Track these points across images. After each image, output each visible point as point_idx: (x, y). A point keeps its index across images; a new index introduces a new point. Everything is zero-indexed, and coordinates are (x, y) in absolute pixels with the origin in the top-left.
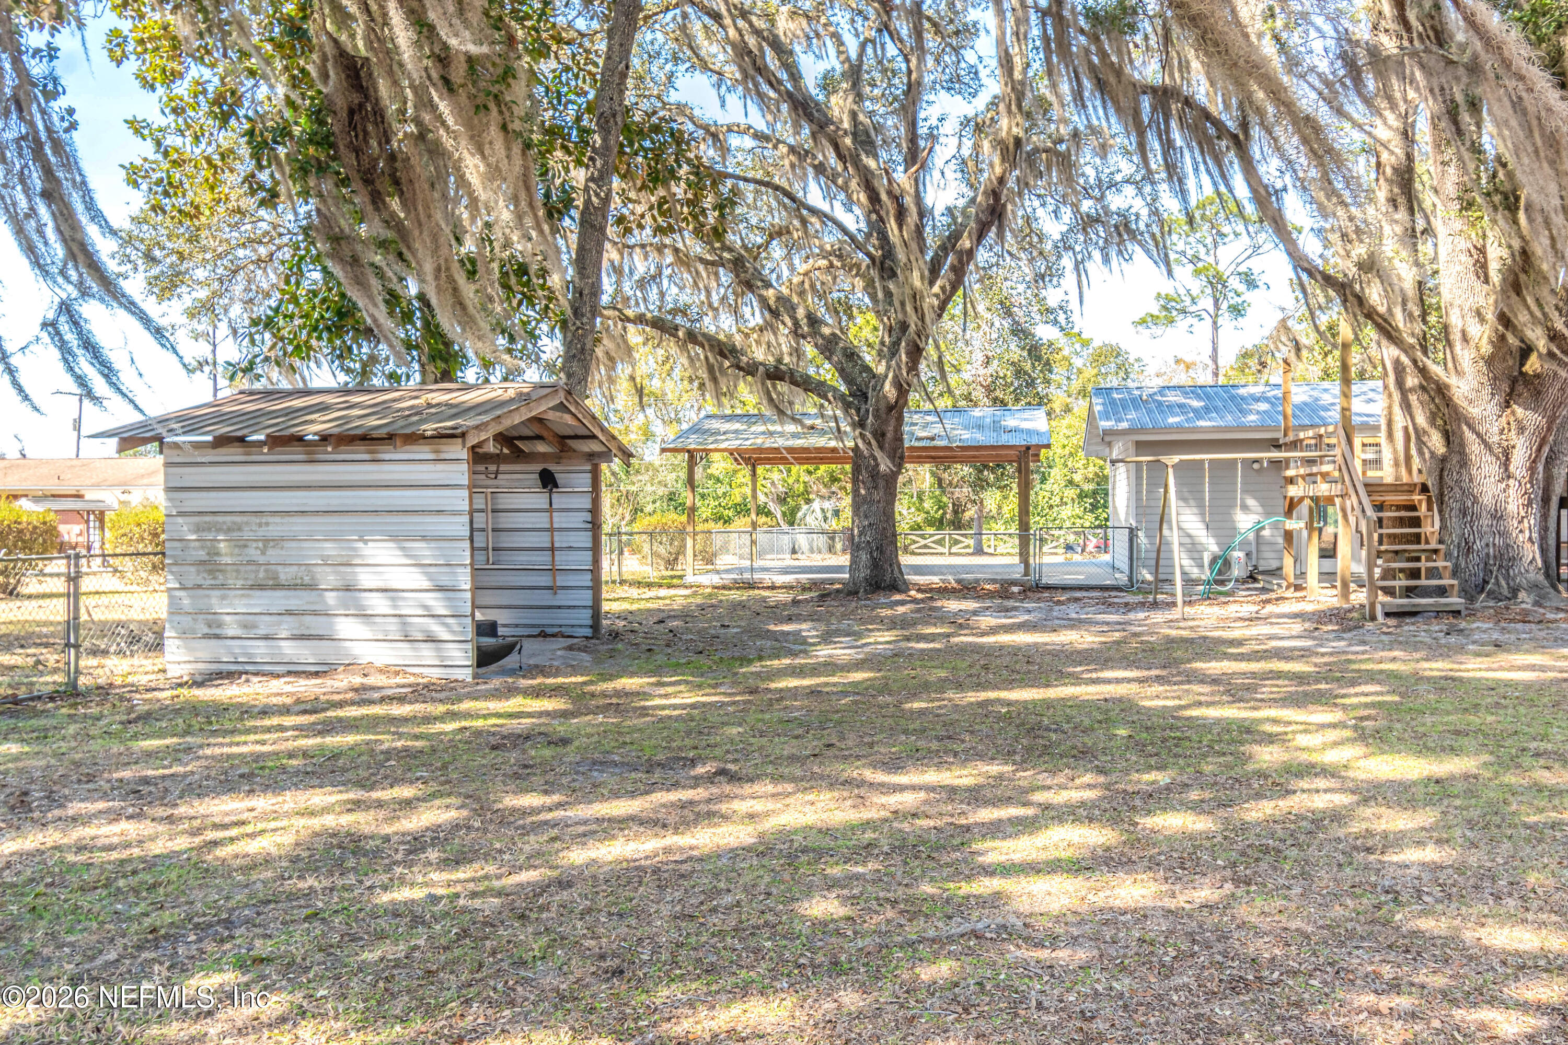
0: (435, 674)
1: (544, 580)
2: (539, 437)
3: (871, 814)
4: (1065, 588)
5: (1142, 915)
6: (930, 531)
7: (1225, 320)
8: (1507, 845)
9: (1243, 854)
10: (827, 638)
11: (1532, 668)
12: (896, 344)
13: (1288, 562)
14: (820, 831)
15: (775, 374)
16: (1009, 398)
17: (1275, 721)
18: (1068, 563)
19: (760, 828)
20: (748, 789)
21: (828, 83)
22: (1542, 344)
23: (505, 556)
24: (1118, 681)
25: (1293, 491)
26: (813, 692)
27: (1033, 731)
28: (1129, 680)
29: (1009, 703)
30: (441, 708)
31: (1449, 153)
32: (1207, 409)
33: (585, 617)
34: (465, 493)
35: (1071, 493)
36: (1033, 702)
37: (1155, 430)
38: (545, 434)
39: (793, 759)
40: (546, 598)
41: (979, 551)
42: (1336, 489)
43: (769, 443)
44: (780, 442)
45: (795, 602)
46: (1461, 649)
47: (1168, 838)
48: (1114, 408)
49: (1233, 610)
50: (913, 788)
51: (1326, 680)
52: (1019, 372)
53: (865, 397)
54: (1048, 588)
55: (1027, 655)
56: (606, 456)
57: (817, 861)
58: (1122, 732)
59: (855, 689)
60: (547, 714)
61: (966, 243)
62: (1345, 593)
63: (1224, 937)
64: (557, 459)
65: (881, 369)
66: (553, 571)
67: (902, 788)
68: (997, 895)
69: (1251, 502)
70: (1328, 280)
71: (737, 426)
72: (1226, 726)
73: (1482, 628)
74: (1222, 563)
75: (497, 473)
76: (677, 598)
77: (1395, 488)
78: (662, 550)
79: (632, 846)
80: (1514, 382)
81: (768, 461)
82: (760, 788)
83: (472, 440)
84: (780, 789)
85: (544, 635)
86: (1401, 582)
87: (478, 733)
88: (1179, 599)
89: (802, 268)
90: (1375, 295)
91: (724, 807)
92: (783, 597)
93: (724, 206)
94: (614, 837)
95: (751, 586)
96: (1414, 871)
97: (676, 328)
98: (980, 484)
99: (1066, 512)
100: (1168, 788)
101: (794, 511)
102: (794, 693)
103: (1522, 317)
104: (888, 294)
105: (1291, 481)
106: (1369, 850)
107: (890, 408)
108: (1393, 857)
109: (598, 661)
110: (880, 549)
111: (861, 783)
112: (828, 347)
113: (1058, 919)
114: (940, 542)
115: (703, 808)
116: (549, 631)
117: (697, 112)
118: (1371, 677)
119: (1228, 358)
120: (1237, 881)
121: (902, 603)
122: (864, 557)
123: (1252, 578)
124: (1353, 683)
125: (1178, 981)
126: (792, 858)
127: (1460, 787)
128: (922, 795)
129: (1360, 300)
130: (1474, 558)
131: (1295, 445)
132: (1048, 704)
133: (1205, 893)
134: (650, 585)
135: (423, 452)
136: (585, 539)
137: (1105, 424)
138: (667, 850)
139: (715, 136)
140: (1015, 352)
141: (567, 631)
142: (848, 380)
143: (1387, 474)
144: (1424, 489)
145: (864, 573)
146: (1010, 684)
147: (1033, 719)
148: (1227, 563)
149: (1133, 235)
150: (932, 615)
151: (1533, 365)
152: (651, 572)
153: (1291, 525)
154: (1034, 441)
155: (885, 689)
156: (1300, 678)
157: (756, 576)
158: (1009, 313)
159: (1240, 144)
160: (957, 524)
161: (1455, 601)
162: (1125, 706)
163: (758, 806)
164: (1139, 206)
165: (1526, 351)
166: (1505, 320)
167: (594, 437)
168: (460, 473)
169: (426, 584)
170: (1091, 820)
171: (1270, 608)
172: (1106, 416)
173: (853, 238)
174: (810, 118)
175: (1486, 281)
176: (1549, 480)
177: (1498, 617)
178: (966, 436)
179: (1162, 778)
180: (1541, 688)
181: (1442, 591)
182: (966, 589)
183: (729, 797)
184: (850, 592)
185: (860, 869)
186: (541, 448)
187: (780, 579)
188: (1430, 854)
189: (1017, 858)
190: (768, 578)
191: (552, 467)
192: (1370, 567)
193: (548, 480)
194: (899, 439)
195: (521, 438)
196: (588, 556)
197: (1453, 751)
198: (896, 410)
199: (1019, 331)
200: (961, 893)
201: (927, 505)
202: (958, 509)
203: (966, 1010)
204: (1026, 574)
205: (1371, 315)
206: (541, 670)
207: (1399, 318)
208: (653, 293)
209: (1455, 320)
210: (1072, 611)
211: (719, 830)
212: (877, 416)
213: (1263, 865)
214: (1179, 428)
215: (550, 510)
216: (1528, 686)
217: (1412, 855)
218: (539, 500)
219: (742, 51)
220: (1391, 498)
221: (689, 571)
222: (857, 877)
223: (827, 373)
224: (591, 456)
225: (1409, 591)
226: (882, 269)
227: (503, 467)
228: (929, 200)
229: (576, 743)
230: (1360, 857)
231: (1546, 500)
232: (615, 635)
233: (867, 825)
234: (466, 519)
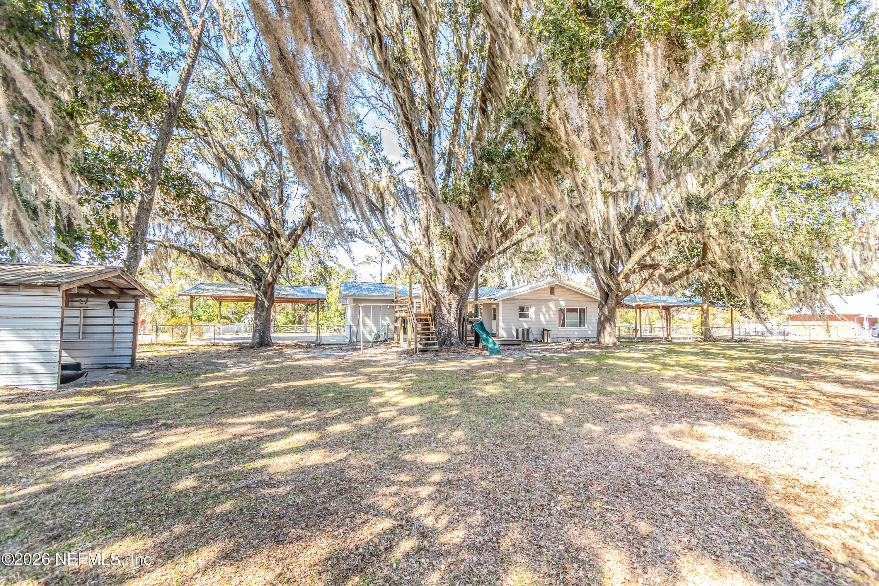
0: (35, 388)
1: (110, 345)
2: (109, 288)
3: (225, 437)
4: (329, 344)
5: (316, 467)
6: (290, 325)
7: (385, 264)
8: (436, 425)
9: (358, 437)
10: (236, 365)
11: (454, 366)
12: (273, 263)
13: (395, 336)
14: (198, 447)
15: (227, 270)
16: (317, 283)
17: (380, 388)
18: (333, 336)
19: (170, 449)
20: (173, 431)
21: (255, 175)
22: (459, 277)
23: (89, 336)
24: (335, 376)
25: (397, 315)
26: (222, 387)
27: (300, 396)
28: (339, 376)
29: (295, 386)
30: (31, 404)
31: (437, 223)
32: (375, 290)
33: (128, 360)
34: (60, 310)
35: (337, 313)
36: (304, 386)
37: (358, 295)
38: (112, 286)
39: (201, 415)
40: (109, 353)
41: (306, 332)
42: (408, 315)
43: (225, 294)
44: (230, 294)
45: (229, 351)
46: (437, 362)
47: (334, 434)
48: (347, 288)
49: (378, 351)
50: (246, 424)
51: (399, 373)
52: (321, 275)
53: (261, 280)
54: (323, 344)
55: (307, 368)
56: (143, 296)
57: (191, 461)
58: (331, 395)
59: (240, 385)
60: (90, 404)
61: (299, 232)
62: (410, 345)
63: (342, 472)
64: (118, 297)
65: (267, 271)
66: (113, 342)
67: (242, 424)
68: (264, 467)
69: (387, 318)
70: (405, 255)
71: (213, 287)
72: (365, 390)
73: (443, 355)
74: (377, 336)
75: (86, 302)
76: (179, 350)
77: (423, 315)
78: (180, 332)
79: (101, 465)
80: (452, 287)
81: (226, 300)
82: (179, 430)
83: (64, 288)
84: (188, 429)
85: (106, 368)
86: (424, 342)
87: (46, 415)
88: (362, 347)
89: (242, 234)
90: (418, 261)
91: (157, 441)
92: (225, 349)
93: (209, 209)
94: (93, 462)
95: (215, 345)
96: (408, 438)
97: (186, 251)
98: (306, 310)
99: (335, 319)
100: (340, 415)
101: (240, 318)
102: (213, 387)
103: (454, 269)
104: (271, 246)
105: (396, 312)
106: (397, 431)
107: (270, 284)
108: (403, 433)
109: (129, 378)
110: (264, 332)
111: (224, 425)
112: (249, 262)
113: (285, 474)
114: (293, 329)
115: (148, 442)
116: (109, 366)
117: (203, 177)
118: (412, 371)
119: (385, 276)
120: (353, 449)
121: (270, 350)
122: (257, 335)
123: (386, 340)
124: (406, 373)
125: (321, 493)
126: (179, 462)
127: (428, 405)
128: (249, 426)
129: (414, 261)
130: (442, 335)
131: (397, 302)
132: (309, 386)
133: (342, 455)
134: (170, 345)
135: (38, 292)
136: (131, 329)
137: (344, 293)
138: (120, 465)
139: (209, 185)
140: (320, 268)
141: (119, 366)
142: (255, 274)
143: (422, 311)
144: (430, 315)
145: (257, 340)
146: (299, 379)
147: (302, 392)
148: (379, 336)
149: (356, 236)
150: (279, 354)
151: (456, 283)
152: (173, 340)
153: (396, 325)
154: (321, 297)
155: (252, 384)
156: (391, 372)
157: (216, 341)
158: (318, 256)
159: (382, 213)
160: (300, 323)
161: (437, 347)
162: (335, 385)
163: (173, 439)
164: (357, 228)
165: (455, 279)
166: (450, 270)
167: (136, 289)
168: (59, 302)
169: (33, 349)
170: (310, 430)
171: (389, 350)
172: (344, 290)
173: (259, 227)
174: (244, 184)
175: (445, 259)
176: (460, 313)
177: (447, 352)
178: (300, 295)
179: (339, 411)
180: (454, 372)
181: (434, 344)
182: (297, 346)
183: (162, 436)
184: (252, 347)
185: (209, 463)
186: (112, 292)
187: (226, 343)
188: (415, 431)
189: (277, 449)
190: (221, 342)
191: (115, 300)
192: (416, 337)
193: (113, 305)
194: (272, 295)
195: (100, 288)
196: (131, 336)
197: (428, 394)
198: (271, 285)
199: (321, 262)
200: (249, 468)
201: (290, 316)
202: (300, 318)
203: (231, 524)
204: (317, 339)
205: (417, 265)
206: (97, 384)
207: (424, 268)
208: (182, 238)
209: (438, 269)
210: (329, 352)
211: (151, 452)
212: (264, 287)
213: (363, 441)
214: (366, 295)
215: (114, 317)
216: (452, 372)
217: (409, 432)
218: (109, 313)
219: (218, 158)
220: (422, 318)
221: (188, 340)
222: (206, 467)
223: (247, 272)
224: (135, 296)
225: (426, 344)
226: (269, 237)
227: (89, 300)
228: (286, 217)
229: (97, 417)
230: (393, 434)
231: (460, 319)
232: (142, 366)
233: (222, 442)
234: (60, 321)
